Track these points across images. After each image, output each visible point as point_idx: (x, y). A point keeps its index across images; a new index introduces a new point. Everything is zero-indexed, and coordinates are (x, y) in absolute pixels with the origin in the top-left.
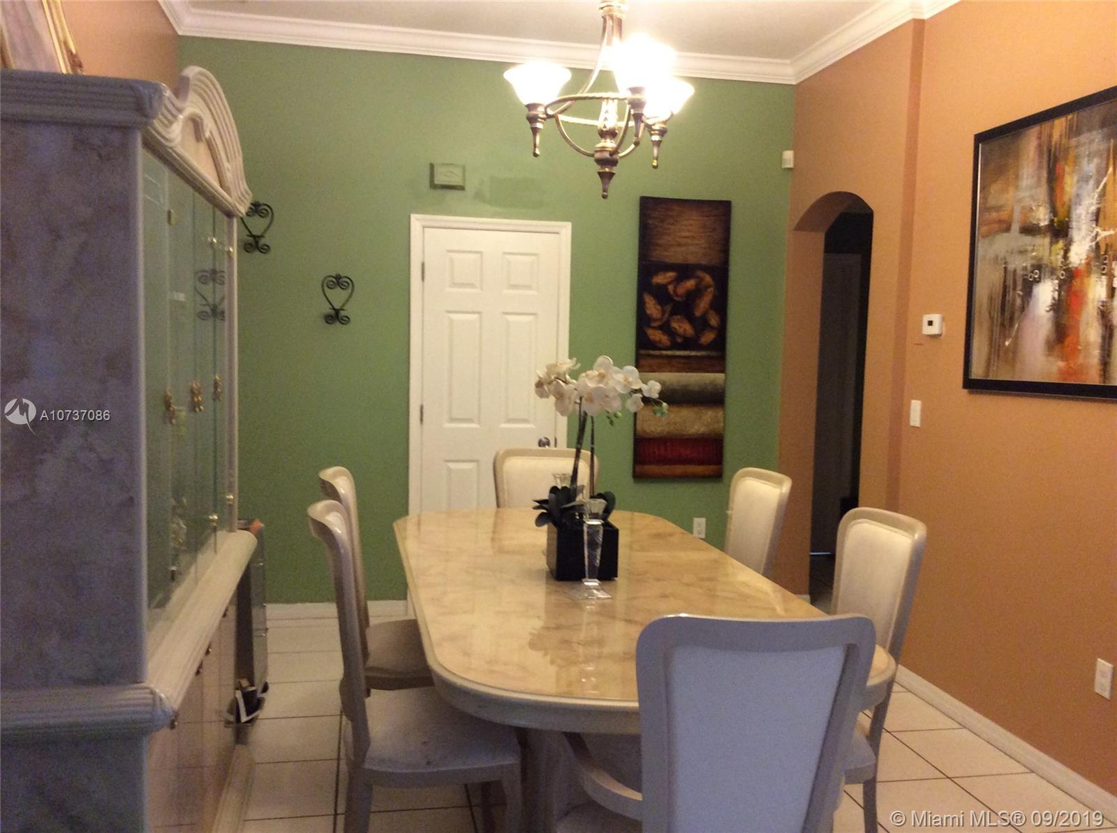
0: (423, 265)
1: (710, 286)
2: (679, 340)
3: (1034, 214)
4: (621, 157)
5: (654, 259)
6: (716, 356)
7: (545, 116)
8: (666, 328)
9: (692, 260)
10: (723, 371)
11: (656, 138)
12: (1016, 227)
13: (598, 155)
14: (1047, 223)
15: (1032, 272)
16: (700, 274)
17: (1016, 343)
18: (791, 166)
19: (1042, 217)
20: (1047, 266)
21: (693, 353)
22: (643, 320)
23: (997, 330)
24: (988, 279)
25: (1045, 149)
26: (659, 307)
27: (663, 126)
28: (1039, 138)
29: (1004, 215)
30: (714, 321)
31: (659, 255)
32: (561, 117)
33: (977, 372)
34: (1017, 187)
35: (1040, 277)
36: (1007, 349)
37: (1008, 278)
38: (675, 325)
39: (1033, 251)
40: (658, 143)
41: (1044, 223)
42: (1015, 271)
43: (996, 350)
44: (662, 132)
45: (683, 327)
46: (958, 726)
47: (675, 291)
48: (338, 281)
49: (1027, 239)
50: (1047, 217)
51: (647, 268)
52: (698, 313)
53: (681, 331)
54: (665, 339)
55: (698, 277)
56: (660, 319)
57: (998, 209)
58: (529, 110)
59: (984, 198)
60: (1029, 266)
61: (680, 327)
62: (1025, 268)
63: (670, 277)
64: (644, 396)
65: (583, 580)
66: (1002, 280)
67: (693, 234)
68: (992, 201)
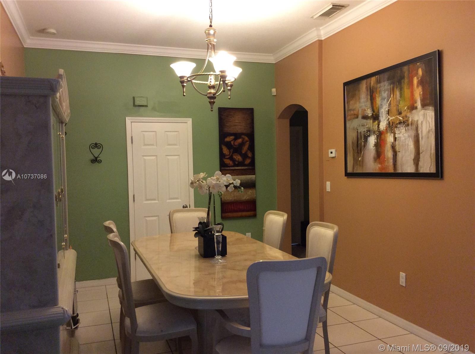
0: (132, 137)
1: (248, 141)
2: (237, 163)
3: (366, 112)
4: (217, 96)
5: (225, 132)
6: (251, 168)
7: (187, 81)
8: (231, 158)
9: (240, 131)
10: (254, 174)
11: (229, 88)
12: (360, 116)
13: (208, 95)
14: (371, 115)
15: (367, 133)
16: (243, 136)
17: (363, 159)
18: (275, 94)
19: (369, 113)
20: (372, 130)
21: (243, 168)
22: (222, 156)
23: (356, 154)
24: (352, 136)
25: (369, 88)
26: (228, 150)
27: (231, 83)
28: (366, 84)
29: (355, 112)
30: (250, 155)
31: (227, 130)
32: (193, 81)
33: (350, 170)
34: (360, 102)
35: (370, 134)
36: (360, 161)
37: (358, 134)
38: (235, 157)
39: (367, 125)
40: (230, 90)
41: (370, 115)
42: (361, 132)
43: (356, 161)
44: (231, 86)
45: (238, 158)
46: (352, 304)
47: (234, 143)
48: (96, 145)
49: (365, 121)
50: (371, 113)
51: (223, 135)
52: (243, 152)
53: (237, 159)
54: (231, 163)
55: (243, 138)
56: (229, 155)
57: (354, 110)
58: (181, 79)
59: (348, 106)
60: (366, 130)
61: (237, 158)
62: (364, 131)
63: (232, 138)
64: (234, 185)
65: (215, 257)
66: (356, 136)
67: (240, 121)
68: (351, 107)
